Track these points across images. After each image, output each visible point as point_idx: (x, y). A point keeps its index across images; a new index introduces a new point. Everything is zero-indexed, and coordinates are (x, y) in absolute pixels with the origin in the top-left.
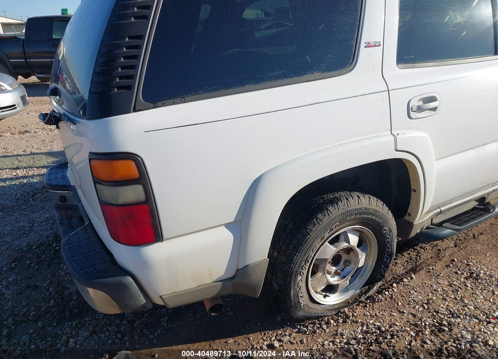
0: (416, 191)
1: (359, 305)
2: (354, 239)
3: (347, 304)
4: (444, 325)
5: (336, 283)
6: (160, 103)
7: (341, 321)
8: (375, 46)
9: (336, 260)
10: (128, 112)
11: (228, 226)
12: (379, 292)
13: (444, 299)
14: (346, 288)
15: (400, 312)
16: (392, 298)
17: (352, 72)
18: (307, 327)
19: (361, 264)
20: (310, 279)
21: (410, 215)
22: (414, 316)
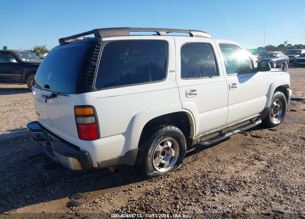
0: (192, 125)
1: (173, 172)
2: (170, 144)
3: (169, 171)
4: (206, 175)
5: (164, 162)
6: (101, 89)
7: (166, 177)
8: (173, 72)
9: (163, 154)
10: (91, 92)
11: (123, 134)
12: (182, 167)
13: (206, 168)
14: (168, 166)
15: (189, 173)
16: (186, 169)
17: (165, 81)
18: (153, 180)
19: (173, 155)
20: (153, 160)
21: (191, 136)
22: (195, 174)
